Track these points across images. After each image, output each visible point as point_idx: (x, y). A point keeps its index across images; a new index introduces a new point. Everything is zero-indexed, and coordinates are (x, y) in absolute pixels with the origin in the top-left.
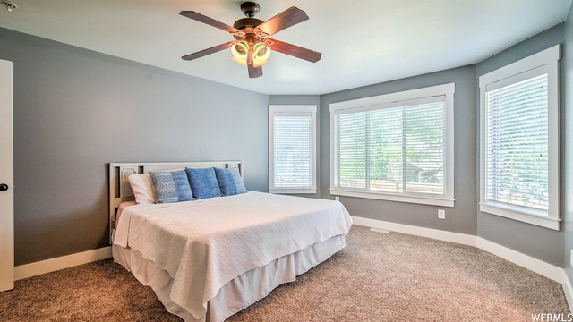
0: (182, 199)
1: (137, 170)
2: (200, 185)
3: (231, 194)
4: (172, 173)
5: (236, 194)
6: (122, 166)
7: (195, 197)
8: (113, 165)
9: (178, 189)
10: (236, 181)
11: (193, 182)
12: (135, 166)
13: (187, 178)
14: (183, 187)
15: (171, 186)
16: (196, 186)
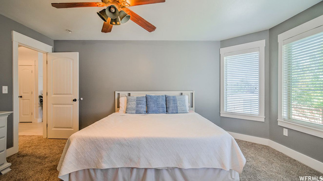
0: (138, 112)
1: (127, 95)
2: (152, 105)
3: (172, 113)
4: (137, 97)
5: (177, 113)
6: (121, 93)
7: (147, 112)
8: (117, 92)
9: (137, 107)
10: (178, 104)
11: (148, 103)
12: (126, 93)
13: (145, 100)
14: (140, 106)
15: (133, 105)
16: (149, 106)
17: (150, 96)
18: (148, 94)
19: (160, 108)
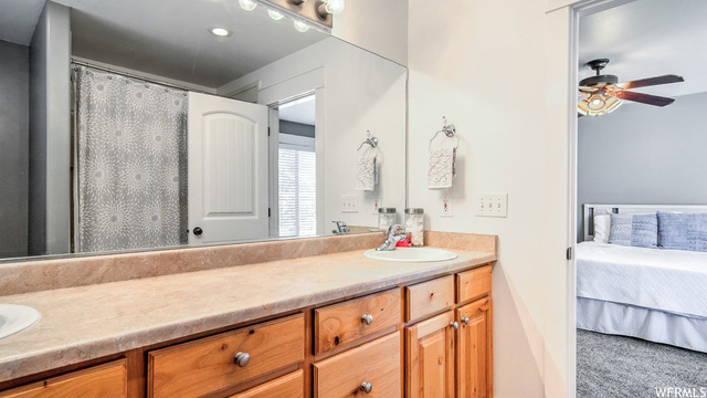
0: (637, 243)
1: (610, 211)
2: (671, 232)
4: (635, 216)
6: (597, 207)
7: (659, 244)
8: (587, 206)
9: (634, 233)
11: (662, 228)
12: (609, 208)
13: (655, 223)
14: (641, 232)
15: (625, 229)
16: (663, 233)
17: (669, 216)
18: (661, 211)
19: (695, 238)
